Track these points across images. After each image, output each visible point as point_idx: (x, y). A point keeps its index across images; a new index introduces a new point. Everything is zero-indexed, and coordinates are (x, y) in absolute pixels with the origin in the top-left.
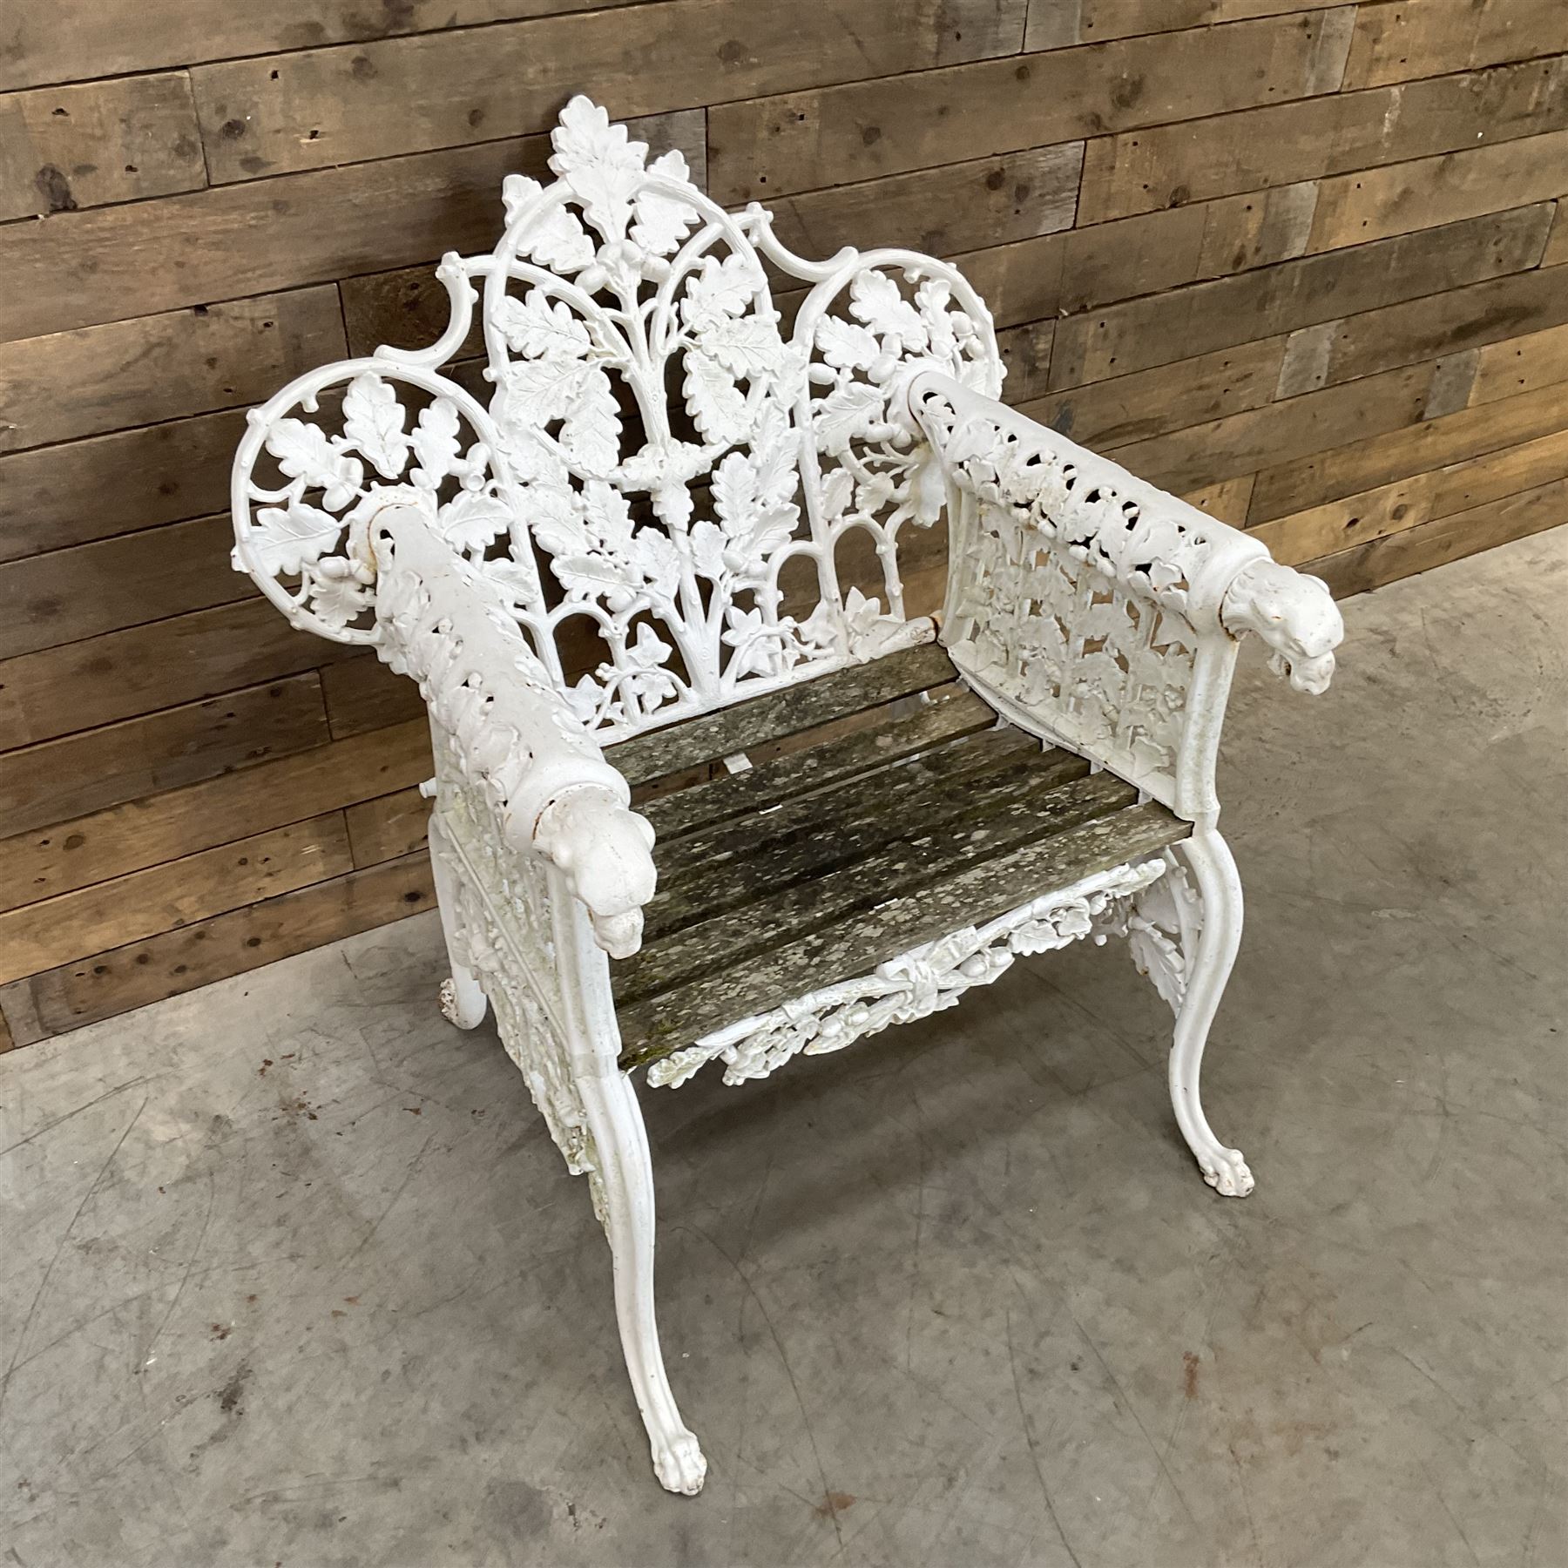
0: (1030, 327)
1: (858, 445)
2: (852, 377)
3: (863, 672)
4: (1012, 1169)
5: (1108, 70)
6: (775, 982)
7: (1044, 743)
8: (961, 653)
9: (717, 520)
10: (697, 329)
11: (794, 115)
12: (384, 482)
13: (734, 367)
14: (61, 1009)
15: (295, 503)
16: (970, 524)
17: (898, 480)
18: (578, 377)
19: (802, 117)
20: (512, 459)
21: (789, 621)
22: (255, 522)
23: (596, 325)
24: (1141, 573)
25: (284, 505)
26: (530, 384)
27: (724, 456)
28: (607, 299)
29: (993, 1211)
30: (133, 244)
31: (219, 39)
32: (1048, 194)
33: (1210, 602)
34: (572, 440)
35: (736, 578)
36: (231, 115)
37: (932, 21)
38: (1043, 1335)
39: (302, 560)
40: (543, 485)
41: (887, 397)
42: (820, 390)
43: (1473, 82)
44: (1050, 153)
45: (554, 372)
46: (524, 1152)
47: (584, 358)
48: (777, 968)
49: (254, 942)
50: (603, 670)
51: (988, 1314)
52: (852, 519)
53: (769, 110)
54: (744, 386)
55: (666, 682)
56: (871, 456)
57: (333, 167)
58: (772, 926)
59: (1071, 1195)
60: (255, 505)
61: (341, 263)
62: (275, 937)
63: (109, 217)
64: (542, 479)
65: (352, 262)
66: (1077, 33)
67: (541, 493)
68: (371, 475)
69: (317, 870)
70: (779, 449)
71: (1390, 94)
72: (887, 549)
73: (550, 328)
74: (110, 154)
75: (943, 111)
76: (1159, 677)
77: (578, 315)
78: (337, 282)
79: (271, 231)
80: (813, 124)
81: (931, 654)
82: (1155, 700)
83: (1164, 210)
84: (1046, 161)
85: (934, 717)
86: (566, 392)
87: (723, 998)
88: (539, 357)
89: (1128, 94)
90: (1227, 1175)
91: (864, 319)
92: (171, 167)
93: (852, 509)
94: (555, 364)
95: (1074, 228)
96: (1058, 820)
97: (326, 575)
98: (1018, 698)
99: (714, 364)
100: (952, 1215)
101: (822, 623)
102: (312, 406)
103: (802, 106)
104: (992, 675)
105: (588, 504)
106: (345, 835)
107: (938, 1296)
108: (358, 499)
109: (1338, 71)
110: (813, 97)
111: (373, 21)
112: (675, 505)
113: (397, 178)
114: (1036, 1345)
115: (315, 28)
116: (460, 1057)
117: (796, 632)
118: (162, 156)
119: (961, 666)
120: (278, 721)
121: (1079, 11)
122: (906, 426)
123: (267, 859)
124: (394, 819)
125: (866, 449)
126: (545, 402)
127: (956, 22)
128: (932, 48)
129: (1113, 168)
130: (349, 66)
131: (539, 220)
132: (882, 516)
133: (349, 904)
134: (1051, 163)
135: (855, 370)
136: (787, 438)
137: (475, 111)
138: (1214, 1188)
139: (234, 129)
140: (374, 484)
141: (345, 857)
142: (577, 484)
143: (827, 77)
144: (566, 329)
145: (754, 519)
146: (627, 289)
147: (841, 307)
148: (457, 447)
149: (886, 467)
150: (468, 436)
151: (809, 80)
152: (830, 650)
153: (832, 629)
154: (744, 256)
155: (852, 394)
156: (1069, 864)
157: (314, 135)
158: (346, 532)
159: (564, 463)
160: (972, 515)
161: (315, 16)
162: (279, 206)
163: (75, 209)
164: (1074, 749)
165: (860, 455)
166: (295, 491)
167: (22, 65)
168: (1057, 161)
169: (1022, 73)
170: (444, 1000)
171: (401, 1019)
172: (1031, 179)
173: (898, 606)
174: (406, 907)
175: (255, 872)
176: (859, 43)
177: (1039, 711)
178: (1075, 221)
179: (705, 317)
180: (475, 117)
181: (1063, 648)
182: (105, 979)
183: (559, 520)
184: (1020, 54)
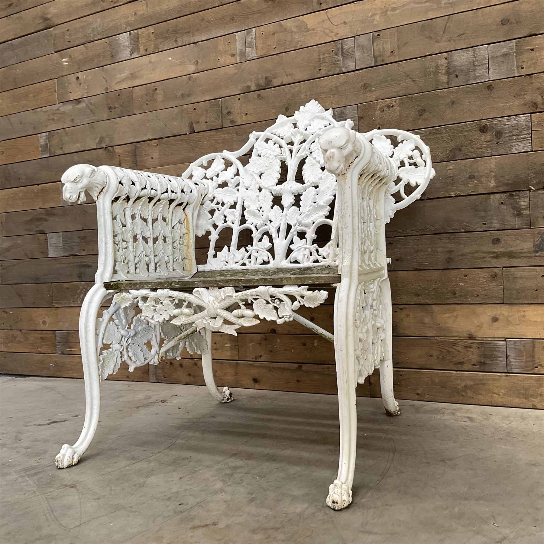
0: (514, 193)
9: (299, 207)
10: (313, 151)
11: (389, 106)
14: (160, 373)
18: (271, 161)
19: (393, 106)
20: (244, 180)
21: (315, 245)
23: (284, 149)
26: (257, 162)
30: (204, 141)
31: (228, 91)
32: (513, 136)
36: (229, 110)
37: (444, 71)
40: (251, 189)
44: (510, 119)
45: (265, 159)
47: (275, 156)
50: (249, 247)
53: (379, 104)
55: (266, 256)
57: (250, 123)
63: (201, 134)
64: (251, 187)
66: (516, 72)
67: (250, 191)
69: (228, 354)
74: (203, 119)
75: (453, 103)
77: (280, 147)
79: (235, 139)
80: (397, 108)
84: (509, 122)
86: (266, 165)
88: (264, 156)
92: (214, 122)
94: (267, 157)
95: (532, 151)
99: (314, 160)
102: (205, 164)
103: (392, 103)
105: (260, 195)
106: (237, 344)
110: (396, 100)
111: (262, 84)
112: (288, 200)
115: (249, 87)
117: (317, 251)
118: (213, 119)
121: (515, 62)
123: (215, 343)
124: (252, 344)
126: (260, 166)
127: (455, 71)
128: (446, 81)
130: (256, 96)
131: (281, 125)
133: (236, 373)
134: (513, 123)
137: (287, 107)
139: (229, 113)
141: (236, 353)
142: (260, 190)
143: (401, 93)
145: (311, 208)
151: (395, 95)
152: (328, 260)
157: (246, 114)
159: (258, 183)
161: (249, 84)
162: (237, 133)
163: (195, 133)
167: (190, 98)
168: (516, 122)
169: (490, 87)
172: (503, 129)
174: (253, 384)
176: (414, 81)
178: (532, 148)
179: (315, 148)
182: (171, 367)
183: (251, 200)
184: (489, 81)
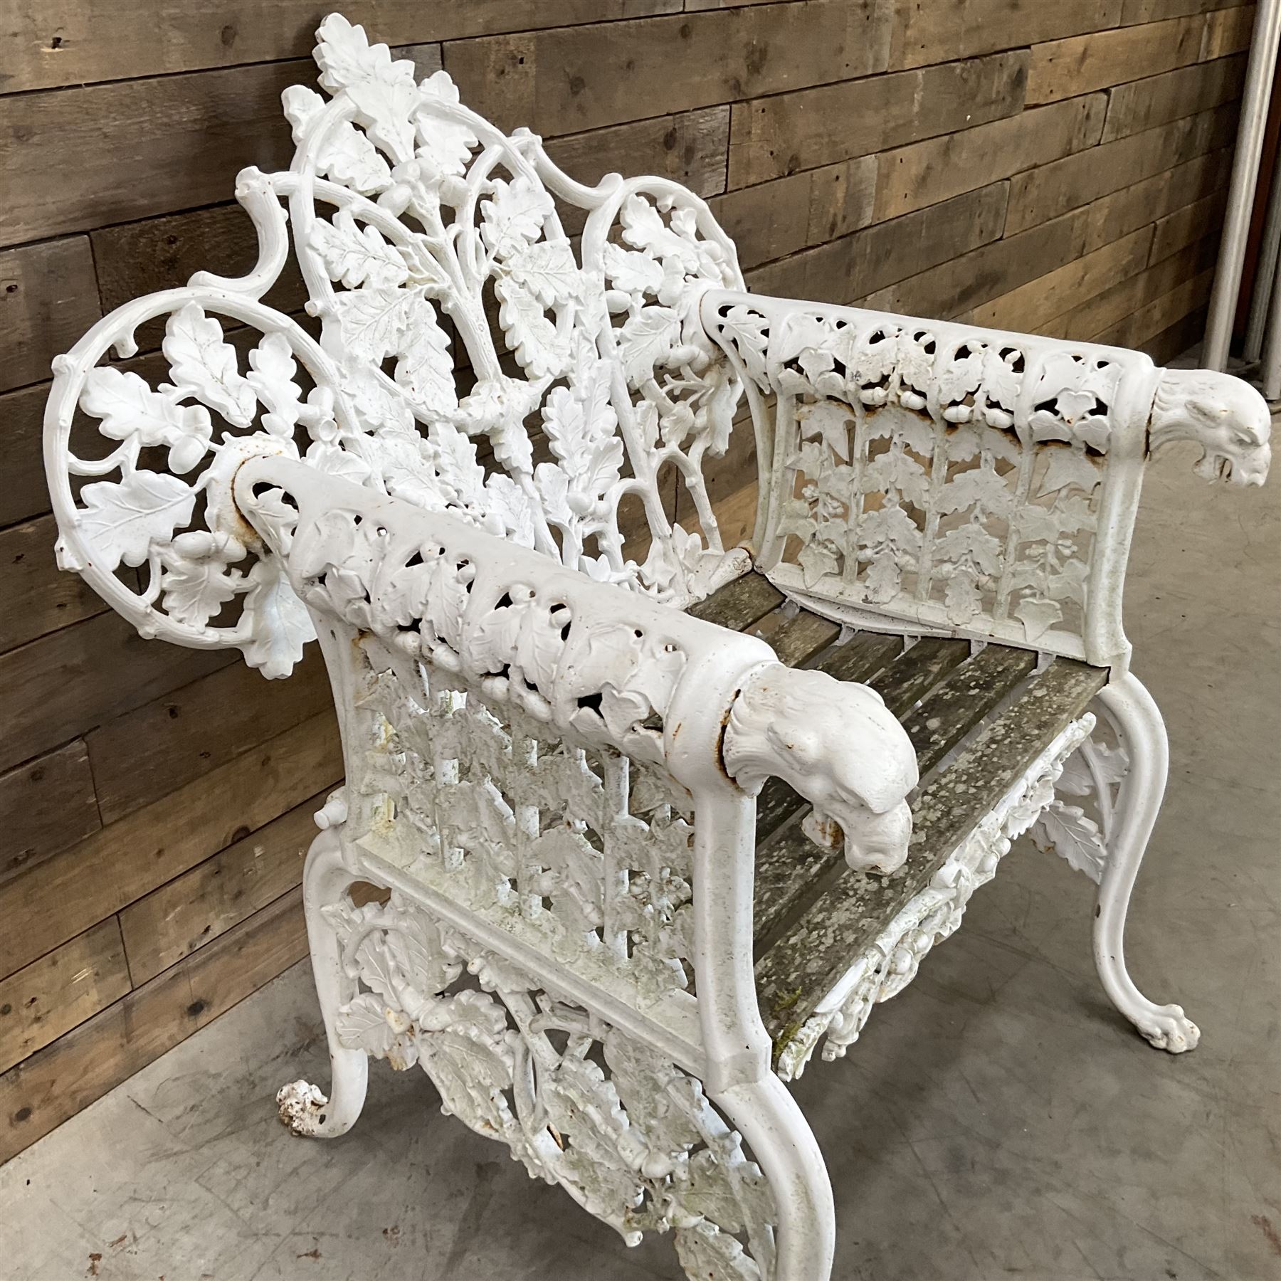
1: (661, 371)
2: (644, 301)
3: (705, 610)
4: (980, 1095)
5: (743, 36)
6: (862, 916)
7: (906, 638)
8: (781, 575)
9: (555, 460)
10: (503, 253)
11: (514, 57)
12: (238, 432)
13: (543, 294)
15: (130, 470)
16: (788, 433)
17: (695, 407)
18: (405, 307)
19: (521, 61)
20: (357, 401)
21: (632, 564)
22: (79, 503)
23: (410, 250)
24: (1043, 412)
25: (115, 476)
26: (360, 315)
27: (548, 391)
28: (413, 222)
29: (994, 1145)
32: (707, 157)
33: (1136, 418)
34: (413, 378)
35: (582, 523)
38: (1121, 1253)
39: (152, 541)
40: (390, 432)
41: (682, 317)
42: (619, 318)
43: (963, 70)
44: (707, 115)
45: (379, 301)
46: (470, 1258)
47: (403, 286)
48: (853, 900)
49: (24, 1114)
51: (1058, 1253)
52: (663, 453)
53: (495, 50)
54: (551, 315)
56: (672, 384)
57: (79, 86)
58: (811, 859)
59: (1049, 1102)
60: (78, 482)
61: (92, 209)
62: (47, 1101)
64: (389, 424)
65: (104, 209)
67: (390, 442)
68: (220, 425)
69: (90, 1002)
70: (594, 381)
71: (917, 75)
72: (695, 480)
73: (367, 254)
75: (630, 65)
76: (1049, 526)
77: (390, 240)
78: (86, 233)
80: (530, 67)
81: (754, 583)
82: (1045, 555)
83: (784, 177)
84: (704, 123)
85: (786, 640)
86: (396, 324)
87: (822, 948)
88: (360, 286)
89: (758, 60)
90: (1176, 1033)
91: (640, 245)
93: (660, 444)
94: (381, 292)
95: (725, 192)
96: (992, 694)
97: (186, 555)
98: (866, 600)
99: (523, 292)
100: (957, 1162)
101: (660, 564)
102: (132, 348)
103: (521, 48)
104: (828, 588)
105: (440, 450)
106: (121, 948)
107: (999, 1253)
108: (210, 455)
109: (886, 53)
110: (530, 40)
112: (516, 447)
113: (151, 103)
114: (1122, 1265)
116: (335, 1174)
117: (640, 576)
119: (787, 588)
120: (40, 813)
122: (702, 347)
123: (33, 1000)
124: (171, 915)
125: (667, 377)
126: (377, 335)
129: (749, 133)
131: (328, 139)
132: (685, 447)
133: (128, 1036)
134: (708, 126)
135: (645, 295)
136: (599, 368)
137: (227, 27)
138: (1166, 1051)
140: (225, 435)
141: (120, 975)
142: (423, 429)
143: (540, 20)
144: (381, 254)
145: (588, 457)
146: (429, 209)
147: (616, 233)
148: (298, 390)
149: (686, 393)
150: (305, 380)
152: (670, 592)
153: (670, 568)
154: (527, 180)
155: (650, 318)
156: (1039, 728)
157: (57, 43)
158: (202, 500)
159: (408, 404)
160: (789, 424)
162: (20, 134)
164: (948, 634)
165: (662, 383)
166: (127, 455)
168: (712, 123)
169: (685, 32)
170: (292, 1112)
171: (241, 1152)
172: (695, 141)
173: (717, 537)
174: (190, 1025)
175: (19, 1022)
177: (894, 607)
178: (726, 185)
179: (508, 242)
180: (228, 34)
181: (917, 534)
183: (411, 472)
184: (683, 12)
